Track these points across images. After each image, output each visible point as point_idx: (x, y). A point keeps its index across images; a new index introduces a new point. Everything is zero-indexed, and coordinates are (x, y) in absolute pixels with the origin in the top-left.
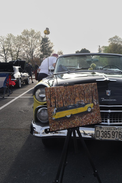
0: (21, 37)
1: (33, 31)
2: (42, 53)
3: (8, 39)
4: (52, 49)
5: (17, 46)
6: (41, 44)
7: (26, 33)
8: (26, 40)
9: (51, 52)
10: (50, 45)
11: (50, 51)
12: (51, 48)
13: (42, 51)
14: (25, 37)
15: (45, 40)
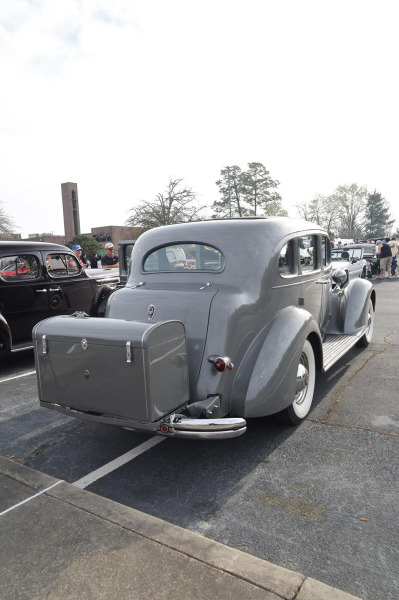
0: (334, 196)
1: (354, 187)
2: (369, 221)
3: (314, 201)
4: (388, 213)
5: (328, 212)
6: (368, 205)
7: (342, 189)
8: (343, 200)
9: (387, 217)
10: (384, 207)
11: (385, 216)
12: (386, 210)
13: (369, 217)
14: (342, 195)
15: (375, 199)
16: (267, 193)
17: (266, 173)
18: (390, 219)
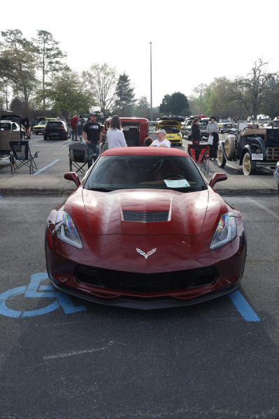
2: (119, 98)
4: (133, 93)
6: (118, 84)
9: (133, 97)
10: (131, 87)
11: (131, 95)
12: (132, 90)
13: (119, 94)
15: (124, 79)
16: (57, 62)
17: (57, 43)
18: (134, 99)
